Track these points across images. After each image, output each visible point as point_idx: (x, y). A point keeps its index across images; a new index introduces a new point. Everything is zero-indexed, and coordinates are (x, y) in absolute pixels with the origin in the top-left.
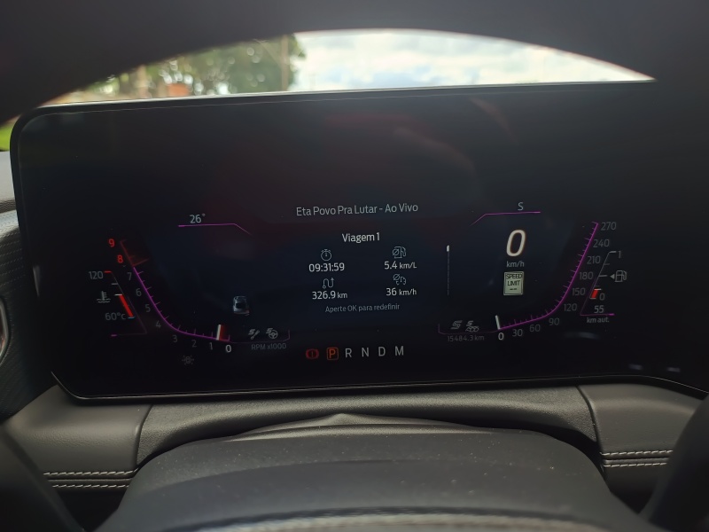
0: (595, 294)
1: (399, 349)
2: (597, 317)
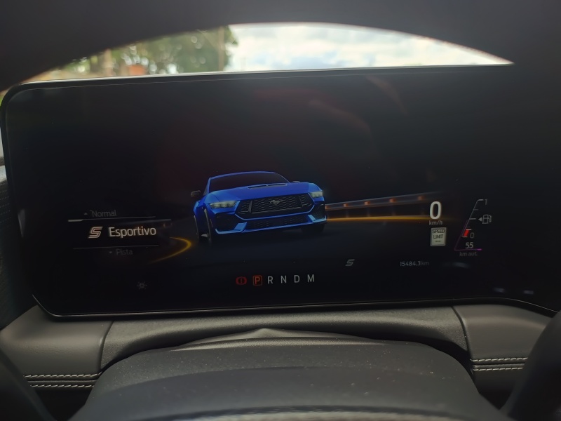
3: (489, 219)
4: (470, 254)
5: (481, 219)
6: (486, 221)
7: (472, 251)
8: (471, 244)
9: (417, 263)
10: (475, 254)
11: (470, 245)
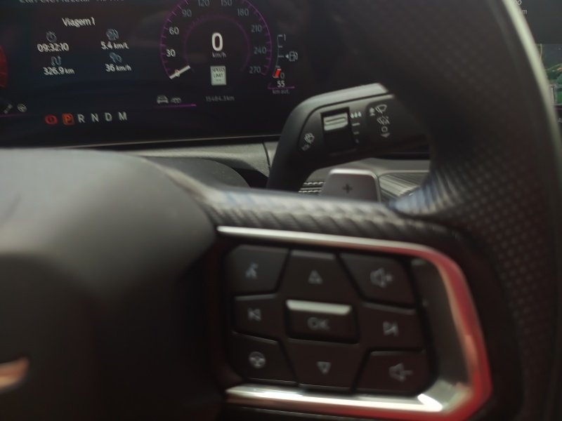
0: (277, 73)
1: (122, 115)
2: (280, 89)
3: (296, 56)
4: (282, 92)
5: (287, 56)
6: (292, 58)
7: (284, 89)
8: (283, 82)
9: (222, 98)
10: (287, 91)
11: (281, 84)
